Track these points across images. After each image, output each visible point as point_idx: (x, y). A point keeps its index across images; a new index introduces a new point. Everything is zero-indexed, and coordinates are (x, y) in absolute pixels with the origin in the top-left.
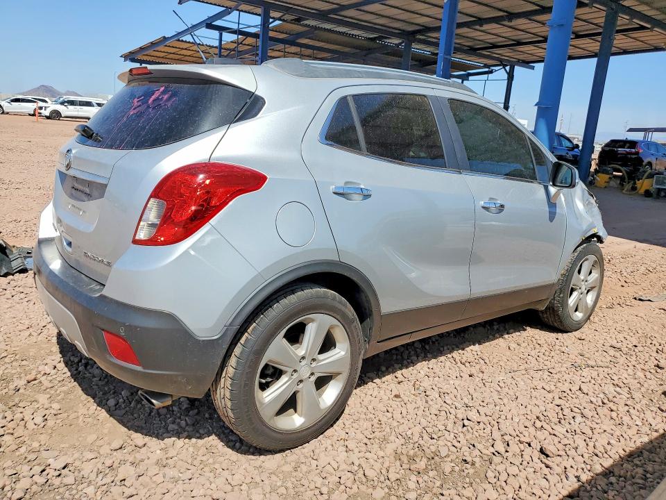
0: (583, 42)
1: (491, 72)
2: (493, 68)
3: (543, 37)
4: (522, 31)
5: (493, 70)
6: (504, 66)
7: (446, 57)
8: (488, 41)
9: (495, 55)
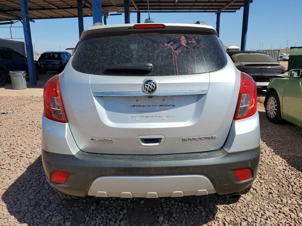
0: (61, 11)
1: (12, 23)
2: (13, 21)
3: (42, 7)
4: (33, 3)
5: (13, 22)
6: (20, 20)
7: (26, 15)
8: (12, 7)
9: (14, 14)
